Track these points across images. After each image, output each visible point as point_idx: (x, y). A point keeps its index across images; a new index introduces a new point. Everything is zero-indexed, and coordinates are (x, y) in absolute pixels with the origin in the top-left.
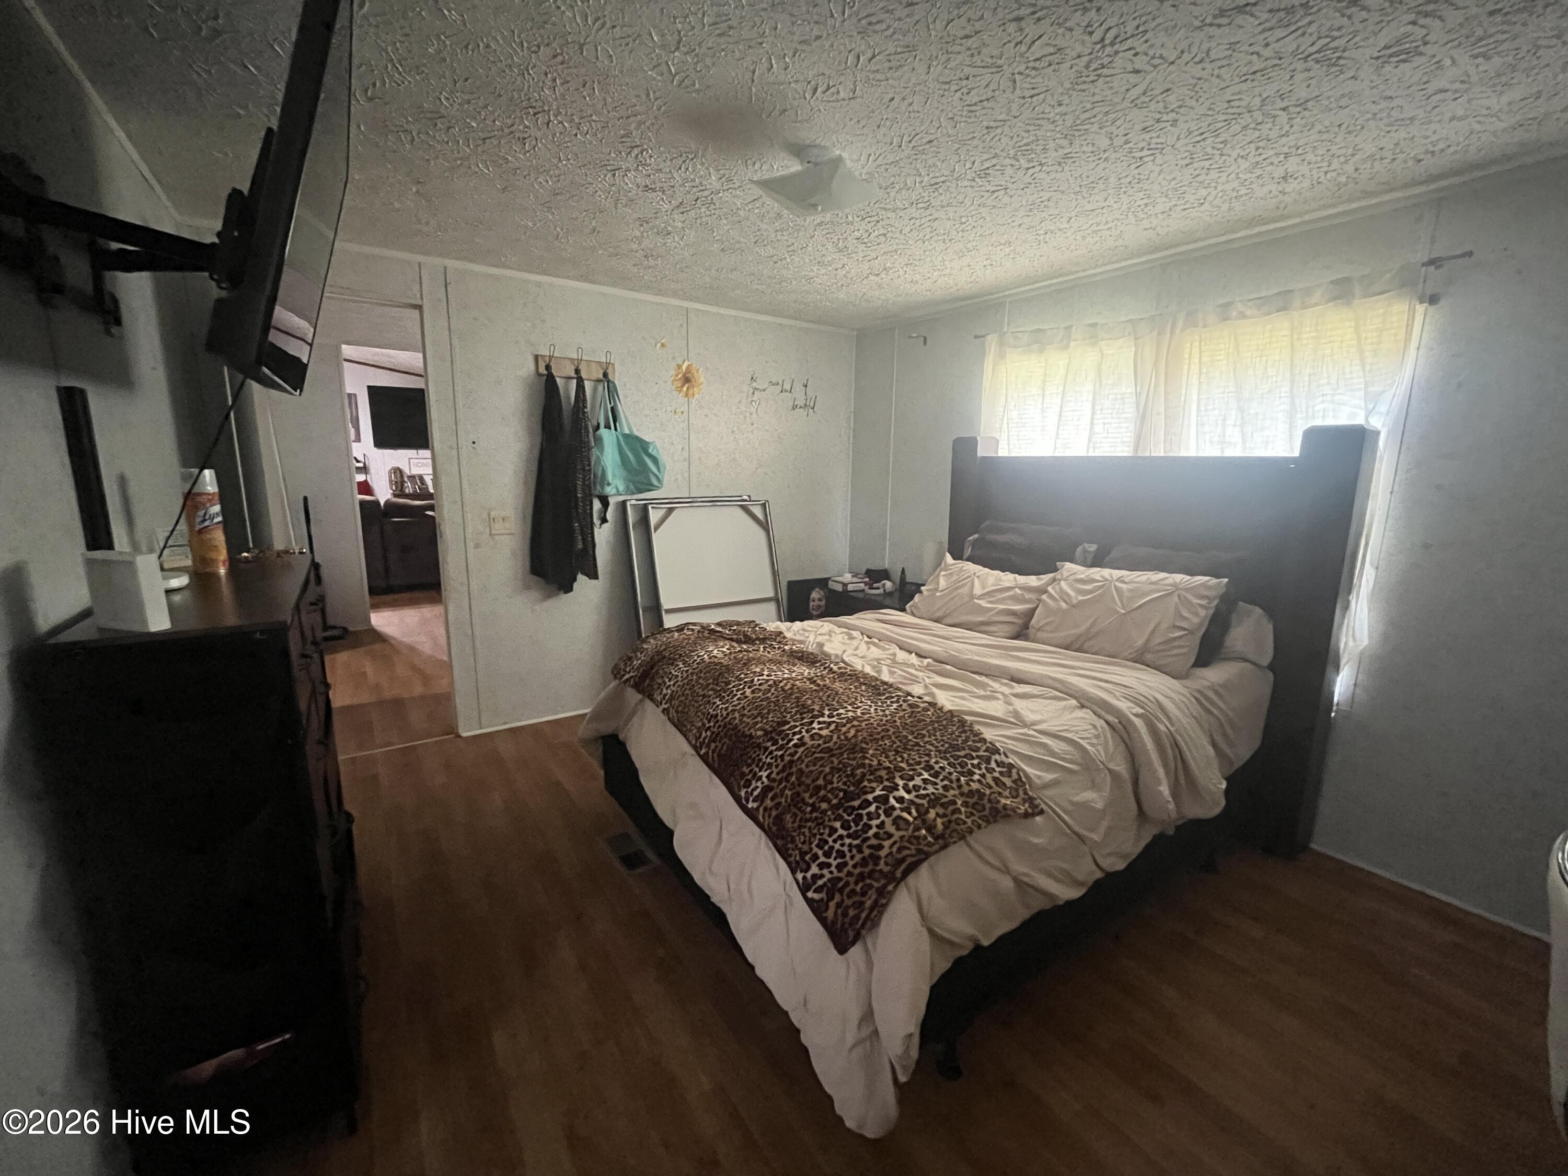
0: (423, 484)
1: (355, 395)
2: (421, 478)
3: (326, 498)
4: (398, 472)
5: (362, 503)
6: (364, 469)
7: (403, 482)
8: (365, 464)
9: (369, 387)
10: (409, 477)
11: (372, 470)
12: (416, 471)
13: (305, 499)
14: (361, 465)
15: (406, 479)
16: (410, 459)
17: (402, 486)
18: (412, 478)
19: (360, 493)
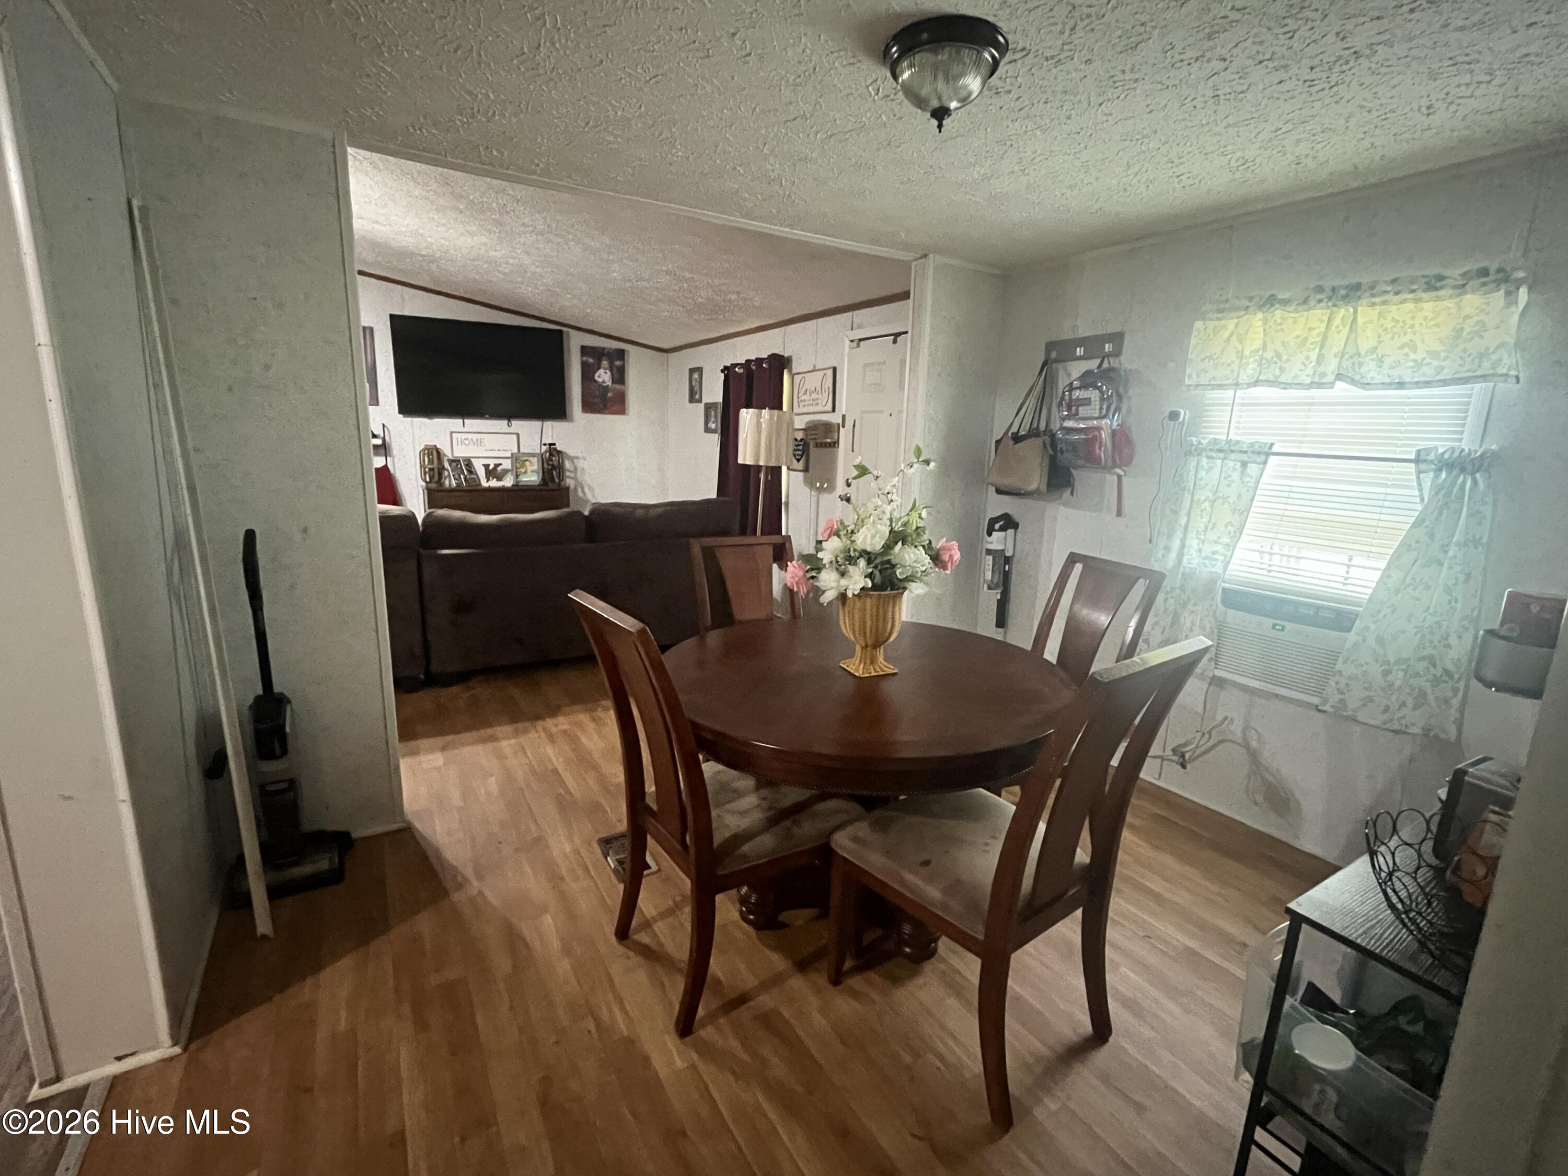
0: (470, 472)
1: (371, 329)
2: (469, 463)
3: (305, 530)
4: (433, 454)
5: (385, 520)
6: (384, 449)
7: (442, 469)
8: (384, 439)
9: (392, 316)
10: (451, 461)
11: (395, 449)
12: (461, 452)
13: (250, 536)
14: (378, 442)
15: (447, 465)
16: (452, 433)
17: (440, 474)
18: (455, 462)
19: (379, 502)
